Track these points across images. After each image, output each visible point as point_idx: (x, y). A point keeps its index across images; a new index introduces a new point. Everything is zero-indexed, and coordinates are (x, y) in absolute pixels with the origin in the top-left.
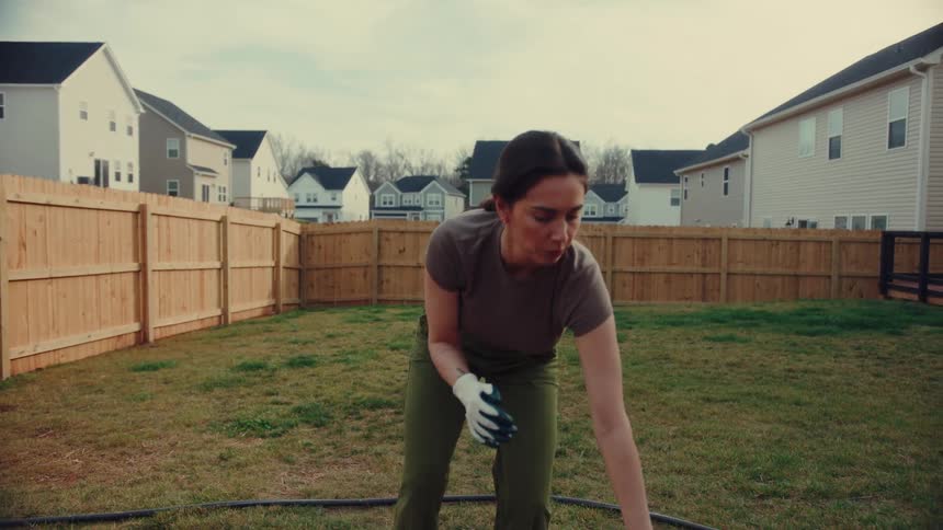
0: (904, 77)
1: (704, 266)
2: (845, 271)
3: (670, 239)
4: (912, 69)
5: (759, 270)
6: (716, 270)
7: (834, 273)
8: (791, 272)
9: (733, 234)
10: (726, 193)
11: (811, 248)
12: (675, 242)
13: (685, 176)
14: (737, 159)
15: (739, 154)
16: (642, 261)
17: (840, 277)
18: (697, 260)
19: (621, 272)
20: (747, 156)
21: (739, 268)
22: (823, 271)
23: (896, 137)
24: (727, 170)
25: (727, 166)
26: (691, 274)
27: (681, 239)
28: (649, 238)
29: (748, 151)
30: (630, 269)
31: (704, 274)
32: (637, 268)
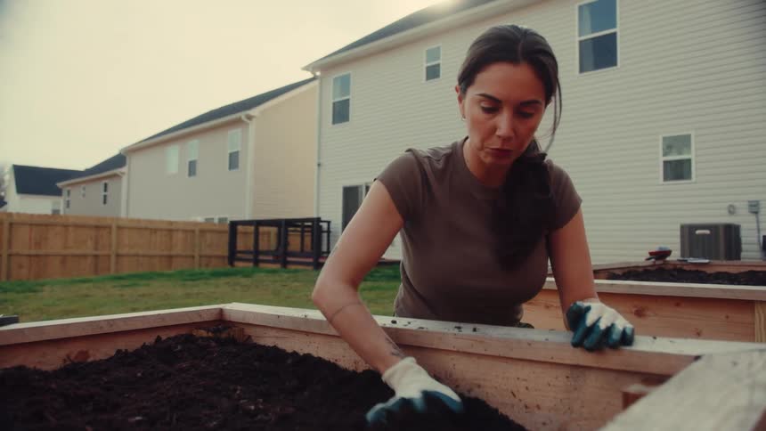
0: (238, 122)
1: (96, 249)
2: (203, 253)
3: (66, 226)
4: (243, 118)
5: (141, 252)
6: (105, 252)
7: (196, 254)
8: (166, 253)
9: (121, 223)
10: (105, 202)
11: (180, 235)
12: (71, 229)
13: (69, 188)
14: (115, 176)
15: (117, 171)
16: (38, 245)
17: (201, 256)
18: (90, 244)
19: (18, 255)
20: (123, 173)
21: (124, 251)
22: (189, 253)
23: (234, 161)
24: (106, 185)
25: (107, 181)
26: (85, 256)
27: (77, 226)
28: (46, 225)
29: (124, 169)
30: (26, 252)
31: (96, 256)
32: (33, 252)
